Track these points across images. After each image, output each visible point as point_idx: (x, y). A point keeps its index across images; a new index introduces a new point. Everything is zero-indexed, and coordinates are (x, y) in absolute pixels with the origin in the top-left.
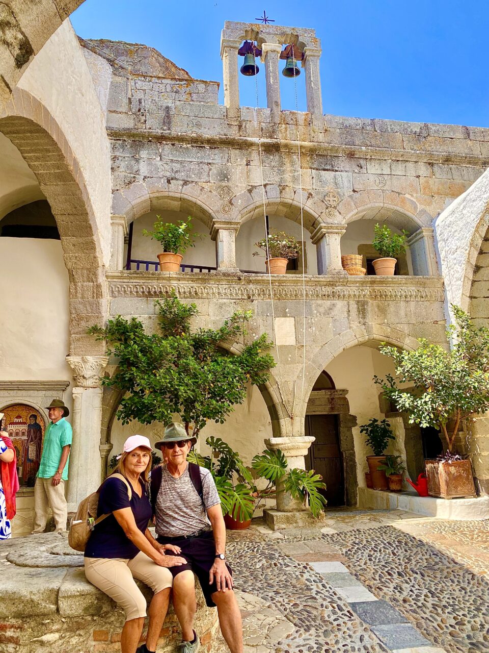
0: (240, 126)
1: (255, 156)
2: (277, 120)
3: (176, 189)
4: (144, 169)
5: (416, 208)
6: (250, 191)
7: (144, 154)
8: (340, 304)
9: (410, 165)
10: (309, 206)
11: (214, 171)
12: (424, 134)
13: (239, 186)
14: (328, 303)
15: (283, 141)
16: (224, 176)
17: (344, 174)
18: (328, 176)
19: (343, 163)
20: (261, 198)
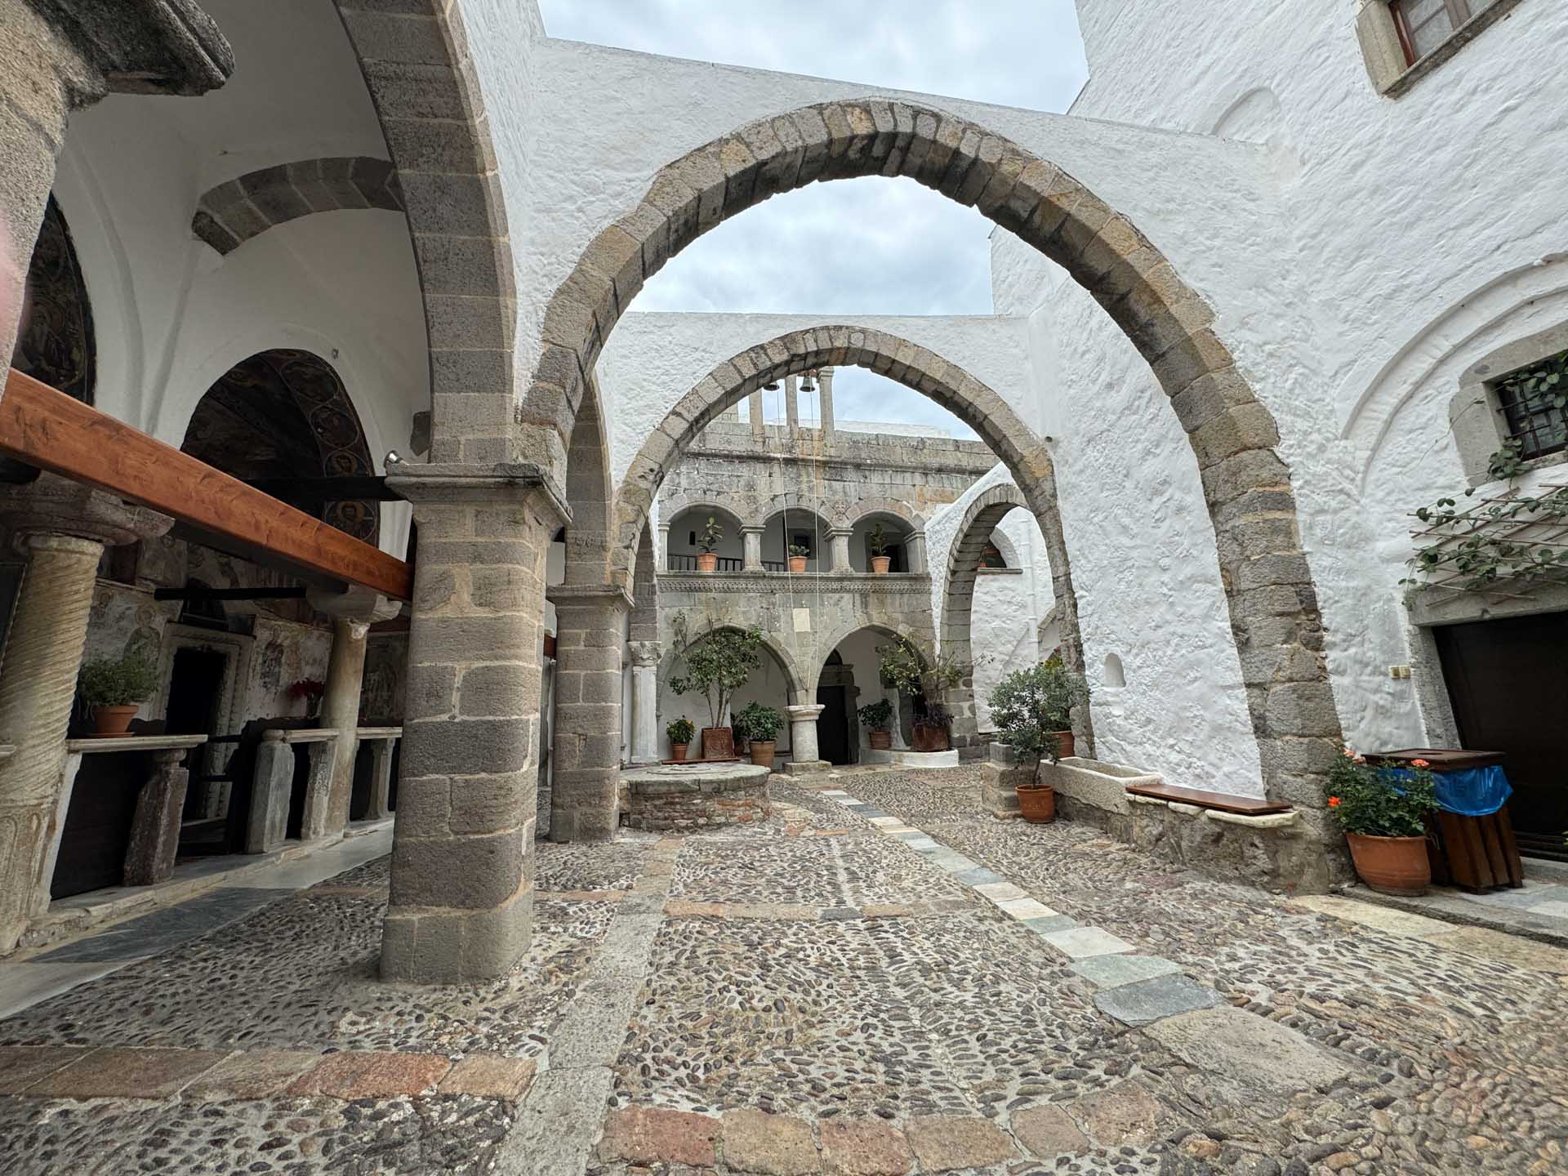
0: (764, 442)
1: (776, 468)
2: (796, 436)
3: (711, 500)
4: (684, 482)
5: (911, 512)
6: (772, 500)
7: (683, 469)
8: (847, 597)
9: (908, 475)
10: (821, 512)
11: (742, 482)
12: (921, 446)
13: (764, 497)
14: (837, 596)
15: (801, 456)
16: (751, 487)
17: (852, 484)
18: (837, 485)
19: (851, 474)
20: (782, 505)
